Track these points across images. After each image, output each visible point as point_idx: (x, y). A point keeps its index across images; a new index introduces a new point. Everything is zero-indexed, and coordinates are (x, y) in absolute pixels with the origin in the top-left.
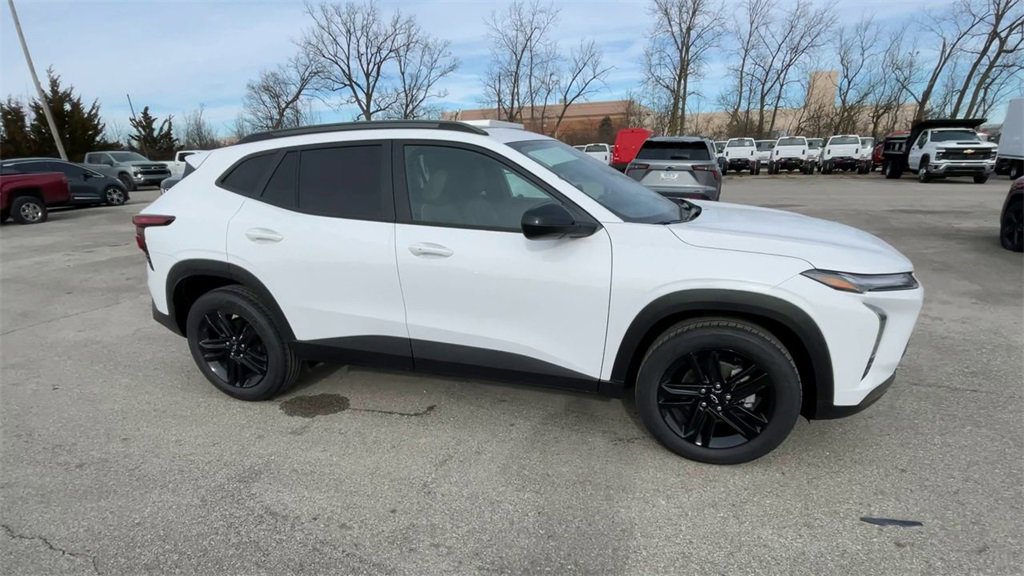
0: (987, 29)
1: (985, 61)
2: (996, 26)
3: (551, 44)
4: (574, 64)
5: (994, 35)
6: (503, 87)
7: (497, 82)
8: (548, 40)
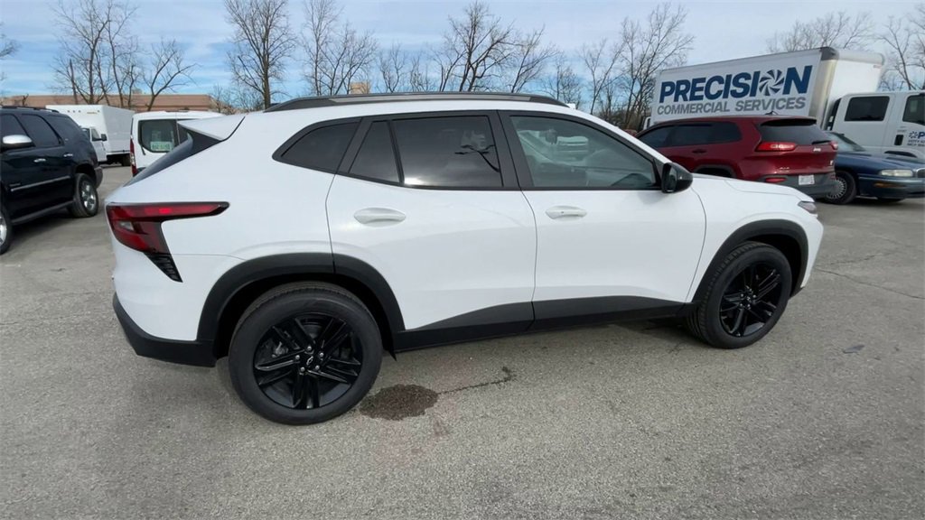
0: (463, 61)
1: (467, 83)
2: (469, 61)
3: (131, 38)
4: (156, 58)
5: (469, 65)
6: (77, 75)
7: (69, 68)
8: (129, 33)
